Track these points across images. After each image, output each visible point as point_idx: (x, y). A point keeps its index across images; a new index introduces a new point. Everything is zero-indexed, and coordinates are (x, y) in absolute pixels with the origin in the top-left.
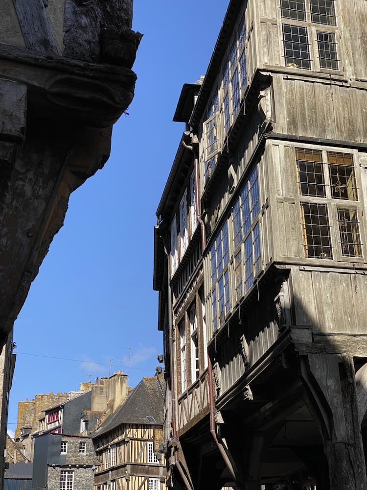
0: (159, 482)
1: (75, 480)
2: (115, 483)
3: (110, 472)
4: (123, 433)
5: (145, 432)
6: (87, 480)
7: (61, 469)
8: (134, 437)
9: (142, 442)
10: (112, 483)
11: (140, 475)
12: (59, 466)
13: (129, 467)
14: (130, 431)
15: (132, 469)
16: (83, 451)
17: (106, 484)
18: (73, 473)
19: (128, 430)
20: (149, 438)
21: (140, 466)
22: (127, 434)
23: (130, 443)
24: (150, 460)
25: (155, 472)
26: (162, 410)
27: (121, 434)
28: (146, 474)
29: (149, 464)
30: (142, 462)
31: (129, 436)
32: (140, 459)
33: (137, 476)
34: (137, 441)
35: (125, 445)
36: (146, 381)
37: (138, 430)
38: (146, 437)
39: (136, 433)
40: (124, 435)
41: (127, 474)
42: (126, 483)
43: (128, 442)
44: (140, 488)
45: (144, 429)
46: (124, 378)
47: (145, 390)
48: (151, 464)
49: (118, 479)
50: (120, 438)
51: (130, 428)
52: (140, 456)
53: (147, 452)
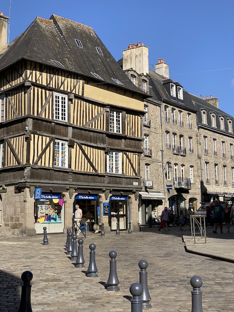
0: (66, 146)
2: (2, 145)
4: (21, 75)
5: (51, 79)
8: (38, 82)
9: (47, 92)
11: (44, 134)
13: (30, 122)
14: (31, 73)
15: (34, 125)
19: (29, 71)
20: (57, 88)
21: (45, 122)
22: (28, 77)
23: (31, 89)
24: (56, 116)
25: (63, 133)
26: (67, 58)
27: (18, 77)
28: (52, 134)
29: (55, 121)
30: (47, 117)
31: (31, 80)
32: (44, 112)
33: (41, 135)
34: (41, 89)
35: (23, 93)
36: (40, 21)
37: (43, 73)
38: (52, 85)
39: (40, 76)
40: (23, 78)
41: (28, 131)
42: (25, 143)
43: (29, 87)
44: (44, 151)
45: (50, 73)
46: (4, 22)
47: (41, 32)
48: (58, 122)
49: (10, 139)
50: (14, 83)
51: (32, 69)
52: (44, 109)
53: (53, 105)
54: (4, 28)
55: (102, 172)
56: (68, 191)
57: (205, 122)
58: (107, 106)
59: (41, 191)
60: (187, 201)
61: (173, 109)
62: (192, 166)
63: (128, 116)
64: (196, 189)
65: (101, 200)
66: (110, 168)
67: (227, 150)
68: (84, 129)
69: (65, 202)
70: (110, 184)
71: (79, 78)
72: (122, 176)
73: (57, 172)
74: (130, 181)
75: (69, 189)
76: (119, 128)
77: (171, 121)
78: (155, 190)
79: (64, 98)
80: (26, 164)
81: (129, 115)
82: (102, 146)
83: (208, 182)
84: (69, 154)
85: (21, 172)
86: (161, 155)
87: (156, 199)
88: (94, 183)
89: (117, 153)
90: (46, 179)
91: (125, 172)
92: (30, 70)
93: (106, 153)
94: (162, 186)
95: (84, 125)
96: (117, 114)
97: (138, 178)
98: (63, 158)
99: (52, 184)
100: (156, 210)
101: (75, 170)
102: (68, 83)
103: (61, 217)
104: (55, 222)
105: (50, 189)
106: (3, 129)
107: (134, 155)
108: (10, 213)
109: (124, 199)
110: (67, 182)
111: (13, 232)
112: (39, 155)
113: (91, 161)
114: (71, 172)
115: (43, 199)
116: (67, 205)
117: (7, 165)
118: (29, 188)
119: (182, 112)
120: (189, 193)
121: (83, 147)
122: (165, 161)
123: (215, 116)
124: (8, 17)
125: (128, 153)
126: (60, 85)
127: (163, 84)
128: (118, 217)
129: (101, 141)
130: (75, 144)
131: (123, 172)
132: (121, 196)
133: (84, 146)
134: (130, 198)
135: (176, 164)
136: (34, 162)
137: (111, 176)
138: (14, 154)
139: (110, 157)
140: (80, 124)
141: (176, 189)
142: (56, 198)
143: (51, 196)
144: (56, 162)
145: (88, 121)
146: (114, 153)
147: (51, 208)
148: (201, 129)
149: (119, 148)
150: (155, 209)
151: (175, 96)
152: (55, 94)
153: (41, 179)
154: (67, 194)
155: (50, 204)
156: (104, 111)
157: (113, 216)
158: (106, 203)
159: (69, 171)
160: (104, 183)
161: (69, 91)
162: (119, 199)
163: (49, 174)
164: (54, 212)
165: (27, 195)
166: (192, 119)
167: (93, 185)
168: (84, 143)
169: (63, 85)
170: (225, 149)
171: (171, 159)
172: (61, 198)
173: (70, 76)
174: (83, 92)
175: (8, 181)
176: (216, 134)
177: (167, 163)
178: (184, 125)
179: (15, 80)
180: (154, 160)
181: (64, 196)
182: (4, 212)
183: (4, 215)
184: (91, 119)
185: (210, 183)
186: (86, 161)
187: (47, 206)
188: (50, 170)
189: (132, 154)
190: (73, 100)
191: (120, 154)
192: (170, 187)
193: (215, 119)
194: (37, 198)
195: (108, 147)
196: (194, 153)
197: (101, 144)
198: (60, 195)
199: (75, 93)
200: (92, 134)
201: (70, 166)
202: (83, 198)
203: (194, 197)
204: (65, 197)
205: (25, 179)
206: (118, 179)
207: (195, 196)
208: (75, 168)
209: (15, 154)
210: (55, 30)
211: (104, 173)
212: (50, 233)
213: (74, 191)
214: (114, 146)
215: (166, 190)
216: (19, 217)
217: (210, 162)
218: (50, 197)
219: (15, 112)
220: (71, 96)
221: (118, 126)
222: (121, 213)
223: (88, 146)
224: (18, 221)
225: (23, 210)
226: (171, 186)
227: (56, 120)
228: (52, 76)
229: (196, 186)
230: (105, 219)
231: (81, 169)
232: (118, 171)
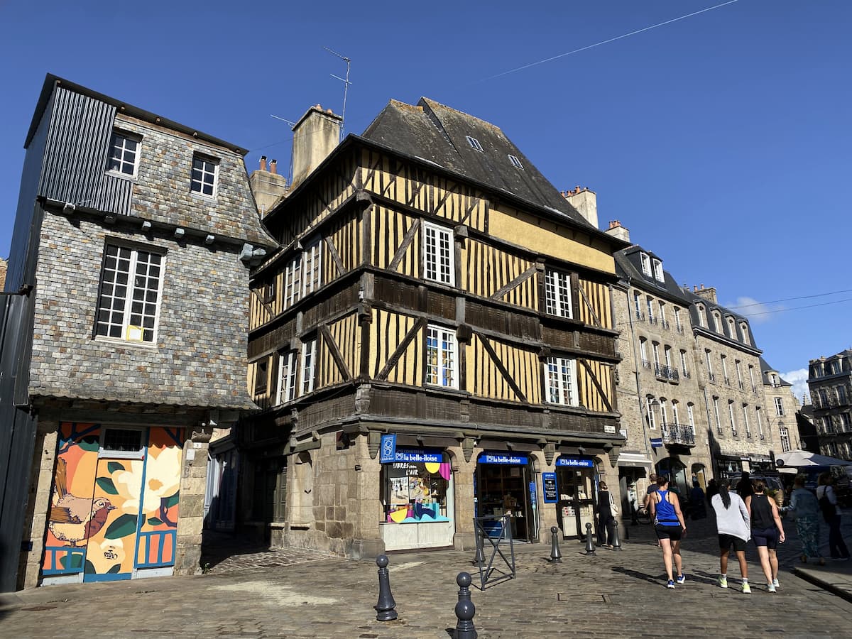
0: (454, 340)
1: (169, 283)
2: (314, 343)
3: (300, 315)
4: (349, 182)
5: (416, 191)
6: (218, 291)
7: (109, 232)
8: (386, 195)
9: (409, 219)
10: (304, 346)
11: (403, 310)
12: (98, 218)
14: (371, 176)
15: (378, 288)
16: (208, 191)
17: (285, 350)
18: (163, 259)
19: (367, 170)
20: (429, 211)
21: (403, 283)
22: (364, 182)
23: (372, 210)
24: (429, 273)
25: (445, 310)
26: (451, 161)
27: (345, 186)
28: (420, 310)
29: (427, 283)
30: (408, 273)
31: (370, 190)
32: (401, 263)
33: (394, 312)
34: (393, 212)
35: (355, 221)
36: (397, 106)
37: (397, 177)
38: (419, 204)
39: (389, 184)
40: (353, 187)
41: (363, 301)
42: (359, 330)
43: (365, 204)
44: (402, 349)
45: (413, 179)
46: (333, 125)
47: (399, 119)
48: (434, 285)
49: (329, 327)
50: (336, 204)
51: (373, 166)
52: (402, 255)
53: (422, 249)
54: (332, 135)
55: (536, 401)
56: (461, 443)
57: (703, 323)
58: (539, 259)
59: (394, 443)
60: (689, 469)
61: (649, 299)
62: (690, 404)
63: (583, 283)
64: (701, 447)
65: (537, 467)
66: (551, 393)
67: (744, 375)
68: (492, 303)
69: (453, 471)
70: (554, 429)
71: (477, 194)
72: (580, 412)
73: (434, 398)
74: (598, 422)
75: (463, 439)
76: (567, 308)
77: (647, 318)
78: (631, 449)
79: (447, 235)
80: (359, 378)
81: (585, 282)
82: (532, 342)
83: (720, 433)
84: (461, 359)
85: (349, 397)
86: (635, 380)
87: (634, 465)
88: (521, 425)
89: (566, 360)
90: (408, 413)
91: (585, 403)
92: (369, 168)
93: (543, 359)
94: (642, 440)
95: (491, 295)
96: (560, 277)
97: (614, 418)
98: (448, 366)
99: (423, 427)
100: (634, 488)
101: (475, 395)
102: (454, 203)
103: (446, 507)
104: (432, 520)
105: (418, 438)
106: (316, 307)
107: (602, 367)
108: (327, 497)
109: (587, 464)
110: (458, 423)
111: (331, 546)
112: (390, 356)
113: (511, 374)
114: (467, 399)
115: (402, 464)
116: (459, 477)
117: (323, 385)
118: (365, 434)
119: (664, 303)
120: (690, 454)
121: (492, 342)
122: (644, 391)
123: (720, 315)
124: (340, 117)
125: (588, 361)
126: (436, 205)
127: (626, 255)
128: (577, 505)
129: (529, 332)
130: (473, 335)
131: (581, 403)
132: (580, 457)
133: (494, 341)
134: (599, 461)
135: (663, 399)
136: (379, 372)
137: (555, 411)
138: (337, 359)
139: (550, 369)
140: (483, 292)
141: (668, 446)
142: (434, 462)
143: (421, 455)
144: (432, 375)
145: (498, 288)
146: (559, 360)
147: (422, 485)
148: (699, 337)
149: (568, 349)
150: (632, 486)
151: (650, 275)
152: (426, 225)
153: (395, 412)
154: (458, 450)
155: (420, 476)
156: (534, 269)
157: (566, 503)
158: (548, 474)
159: (462, 396)
160: (541, 426)
161: (456, 219)
162: (575, 463)
163: (415, 401)
164: (430, 496)
165: (361, 452)
166: (681, 317)
167: (516, 430)
168: (493, 335)
169: (443, 206)
170: (742, 374)
171: (652, 388)
172: (444, 462)
173: (457, 189)
174: (486, 224)
175: (323, 421)
176: (724, 346)
177: (647, 396)
178: (671, 328)
179: (338, 195)
180: (624, 389)
181: (451, 455)
182: (314, 496)
183: (315, 502)
184: (505, 283)
185: (725, 435)
186: (499, 375)
187: (414, 479)
188: (418, 393)
189: (597, 363)
190: (466, 240)
191: (573, 364)
192: (657, 443)
193: (720, 321)
194: (387, 459)
195: (545, 345)
196: (692, 379)
197: (531, 339)
198: (443, 454)
199: (470, 224)
200: (509, 315)
201: (463, 384)
202: (496, 461)
203: (700, 462)
204: (453, 459)
205: (357, 413)
206: (571, 417)
207: (702, 461)
208: (475, 390)
209: (337, 356)
210: (426, 121)
211: (540, 403)
212: (421, 547)
213: (475, 443)
214: (558, 345)
215: (650, 448)
216: (345, 508)
217: (721, 397)
218: (418, 458)
219: (339, 265)
220: (461, 231)
221: (564, 303)
222: (582, 496)
223: (502, 341)
224: (343, 517)
225: (354, 489)
226: (659, 440)
227: (428, 281)
228: (418, 186)
229: (702, 440)
230: (550, 511)
231: (489, 393)
232: (570, 400)
